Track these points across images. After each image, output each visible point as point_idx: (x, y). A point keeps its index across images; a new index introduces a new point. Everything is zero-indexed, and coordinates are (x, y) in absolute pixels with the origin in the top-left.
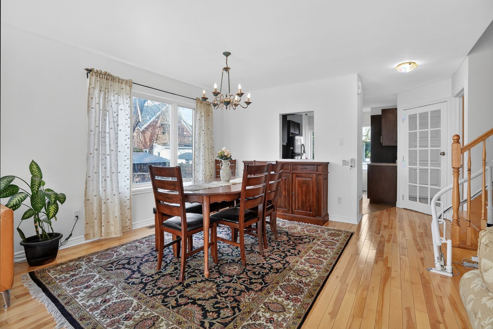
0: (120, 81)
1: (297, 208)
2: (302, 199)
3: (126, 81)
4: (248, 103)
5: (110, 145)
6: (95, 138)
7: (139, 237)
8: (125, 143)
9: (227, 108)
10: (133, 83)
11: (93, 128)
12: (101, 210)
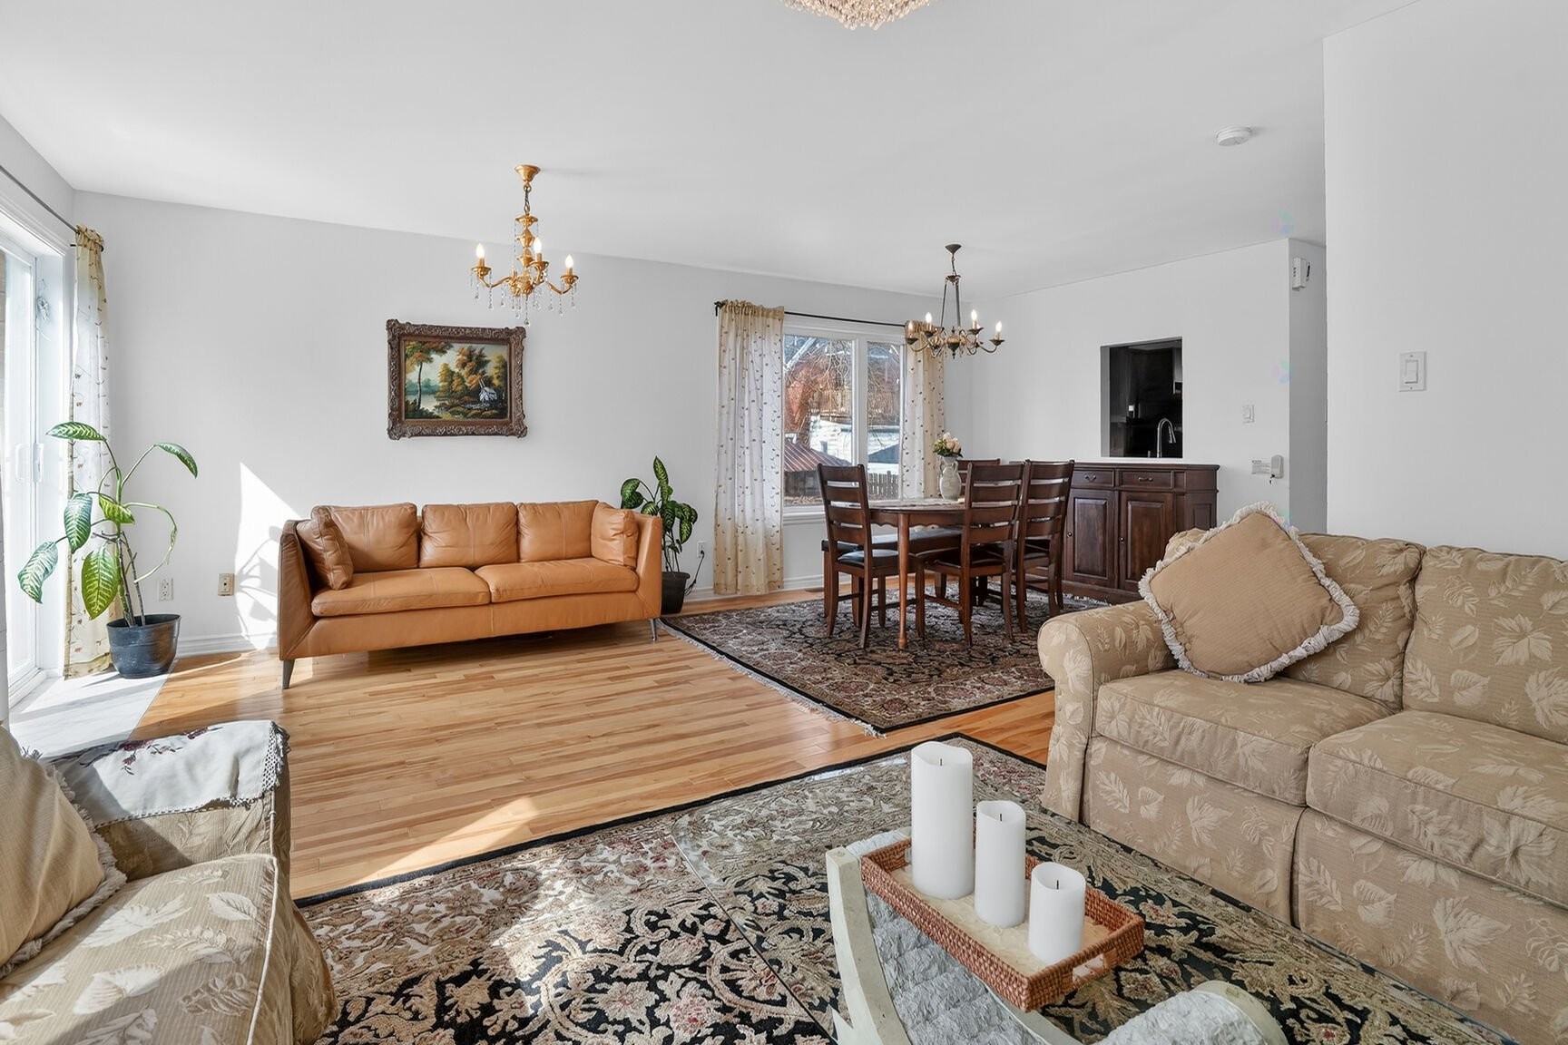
0: (766, 312)
1: (1129, 576)
2: (1141, 552)
3: (775, 310)
4: (998, 342)
5: (751, 431)
6: (728, 418)
7: (796, 600)
8: (773, 425)
9: (954, 355)
10: (786, 313)
11: (725, 403)
12: (736, 544)
